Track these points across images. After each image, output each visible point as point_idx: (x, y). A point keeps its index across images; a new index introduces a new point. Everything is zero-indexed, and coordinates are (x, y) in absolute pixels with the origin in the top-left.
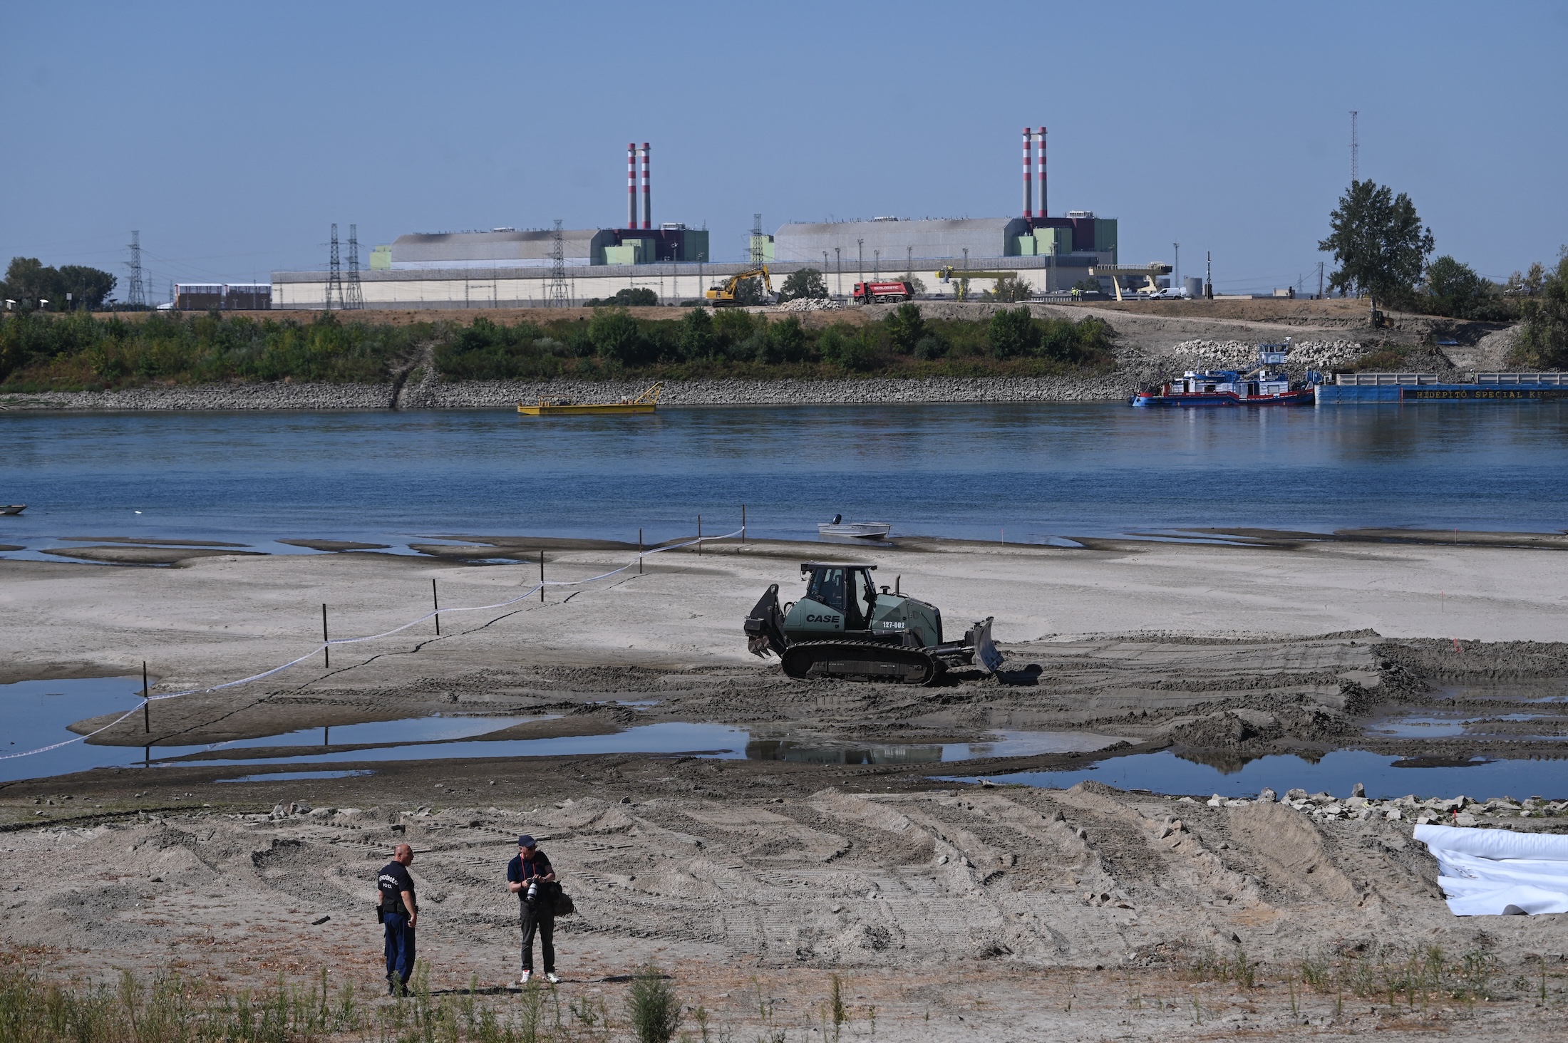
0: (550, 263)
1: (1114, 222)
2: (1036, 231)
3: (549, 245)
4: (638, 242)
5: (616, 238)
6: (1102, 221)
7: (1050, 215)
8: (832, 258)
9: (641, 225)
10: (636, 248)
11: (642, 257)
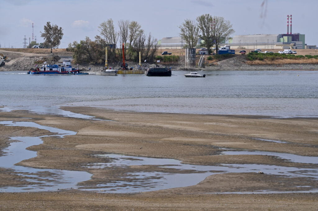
1: (304, 35)
2: (284, 37)
6: (301, 35)
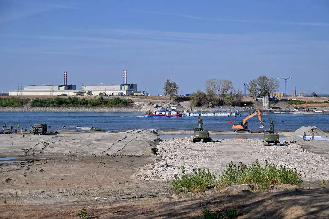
0: (52, 90)
1: (136, 85)
2: (125, 86)
3: (51, 87)
4: (65, 87)
5: (61, 86)
7: (127, 83)
8: (94, 89)
9: (66, 84)
10: (65, 88)
11: (65, 89)
